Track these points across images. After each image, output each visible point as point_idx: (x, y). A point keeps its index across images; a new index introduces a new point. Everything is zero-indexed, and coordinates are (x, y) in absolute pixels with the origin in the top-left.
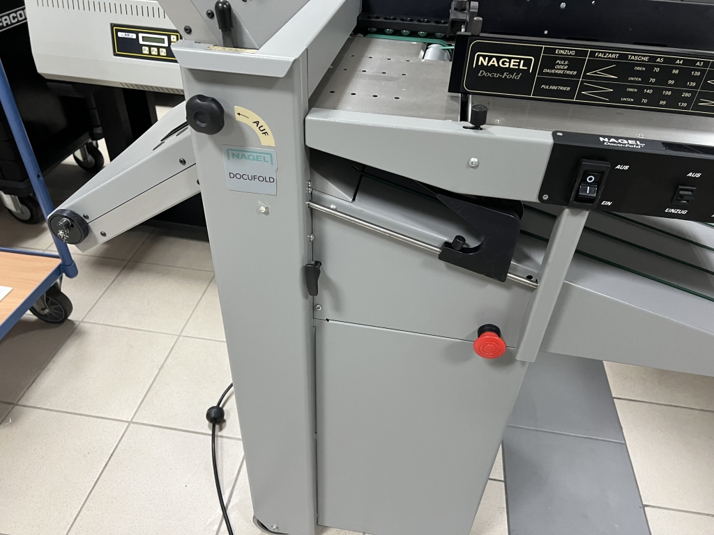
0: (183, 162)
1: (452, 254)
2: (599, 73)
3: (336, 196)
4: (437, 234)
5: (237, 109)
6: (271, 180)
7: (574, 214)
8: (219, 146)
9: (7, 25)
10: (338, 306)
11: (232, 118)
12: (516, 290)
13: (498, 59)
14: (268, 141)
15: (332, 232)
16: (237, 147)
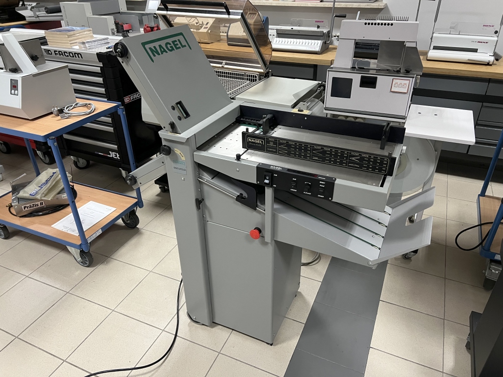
0: (163, 163)
1: (240, 199)
2: (282, 146)
3: (207, 177)
4: (235, 192)
5: (175, 149)
6: (185, 170)
7: (268, 189)
8: (171, 159)
9: (136, 98)
10: (211, 216)
11: (174, 151)
12: (262, 214)
13: (254, 140)
14: (183, 159)
15: (206, 188)
16: (176, 159)
